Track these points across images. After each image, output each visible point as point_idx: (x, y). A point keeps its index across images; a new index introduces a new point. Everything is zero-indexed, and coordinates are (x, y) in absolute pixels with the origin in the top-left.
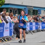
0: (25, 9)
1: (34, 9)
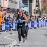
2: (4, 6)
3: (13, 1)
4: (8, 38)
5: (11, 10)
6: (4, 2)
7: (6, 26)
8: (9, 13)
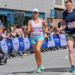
0: (9, 14)
1: (25, 15)
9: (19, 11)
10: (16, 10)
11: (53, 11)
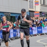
2: (36, 10)
3: (45, 5)
4: (40, 42)
5: (43, 13)
6: (36, 6)
7: (38, 30)
8: (41, 17)
9: (7, 13)
10: (5, 12)
11: (28, 13)
